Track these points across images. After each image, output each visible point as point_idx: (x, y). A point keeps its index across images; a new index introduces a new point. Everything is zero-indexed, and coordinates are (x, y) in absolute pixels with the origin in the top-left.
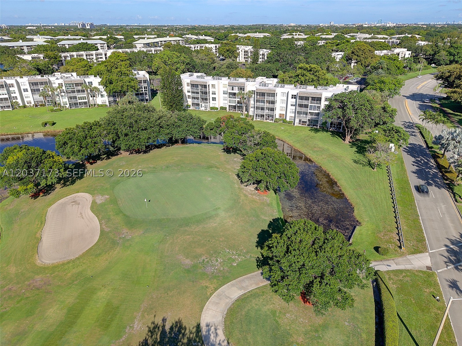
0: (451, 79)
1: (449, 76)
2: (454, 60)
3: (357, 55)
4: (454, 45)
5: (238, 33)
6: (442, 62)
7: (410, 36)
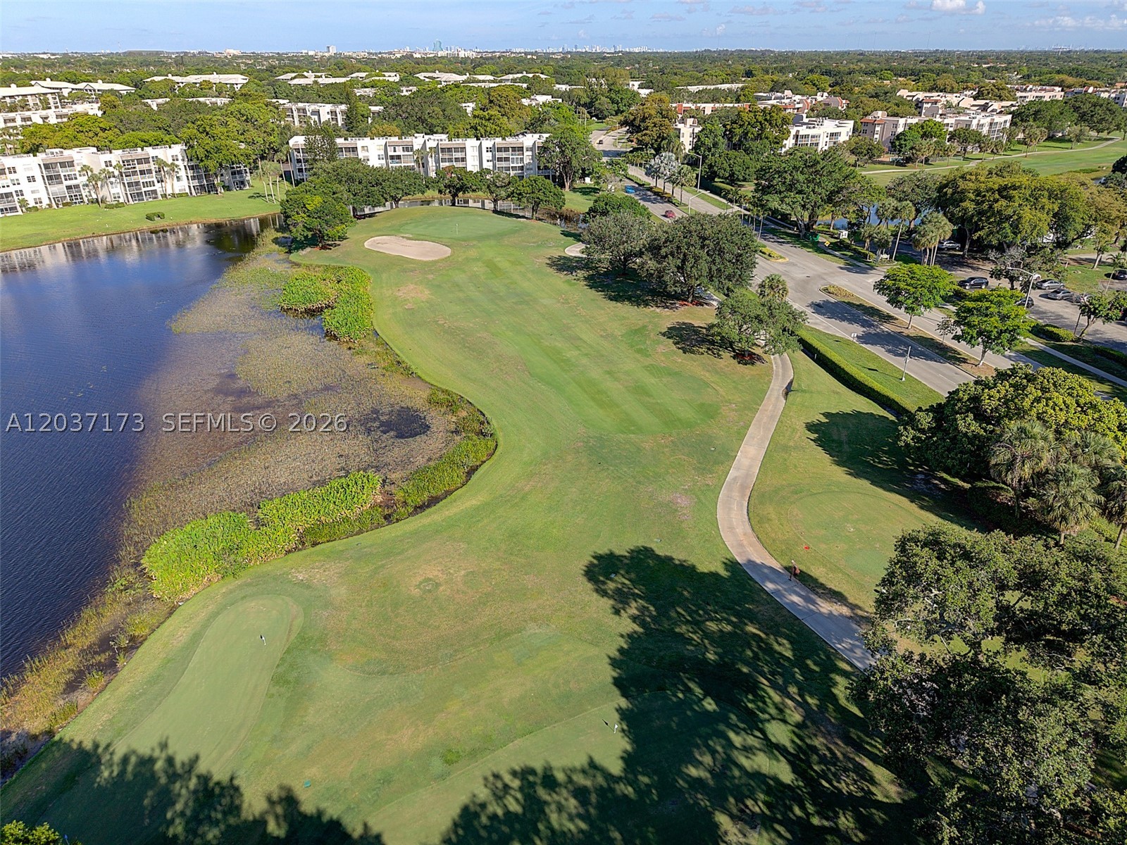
0: (637, 123)
1: (634, 119)
2: (619, 109)
3: (500, 106)
4: (612, 87)
5: (170, 75)
6: (606, 113)
7: (531, 75)
